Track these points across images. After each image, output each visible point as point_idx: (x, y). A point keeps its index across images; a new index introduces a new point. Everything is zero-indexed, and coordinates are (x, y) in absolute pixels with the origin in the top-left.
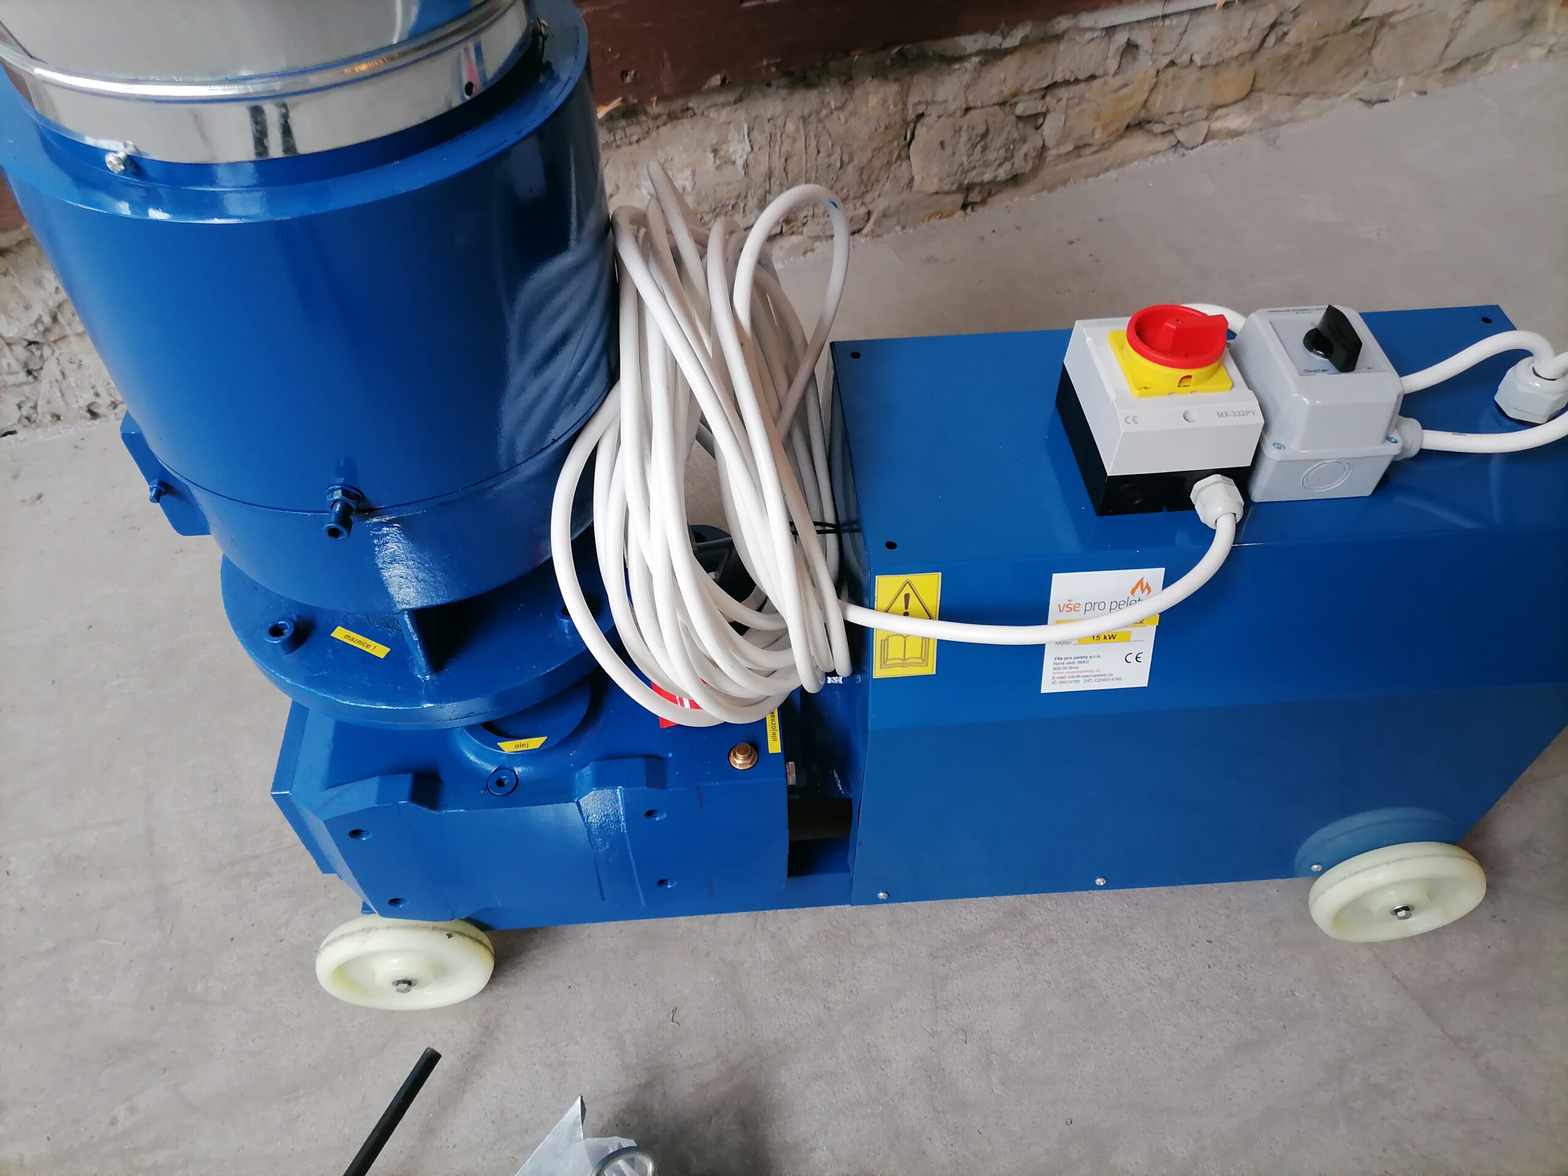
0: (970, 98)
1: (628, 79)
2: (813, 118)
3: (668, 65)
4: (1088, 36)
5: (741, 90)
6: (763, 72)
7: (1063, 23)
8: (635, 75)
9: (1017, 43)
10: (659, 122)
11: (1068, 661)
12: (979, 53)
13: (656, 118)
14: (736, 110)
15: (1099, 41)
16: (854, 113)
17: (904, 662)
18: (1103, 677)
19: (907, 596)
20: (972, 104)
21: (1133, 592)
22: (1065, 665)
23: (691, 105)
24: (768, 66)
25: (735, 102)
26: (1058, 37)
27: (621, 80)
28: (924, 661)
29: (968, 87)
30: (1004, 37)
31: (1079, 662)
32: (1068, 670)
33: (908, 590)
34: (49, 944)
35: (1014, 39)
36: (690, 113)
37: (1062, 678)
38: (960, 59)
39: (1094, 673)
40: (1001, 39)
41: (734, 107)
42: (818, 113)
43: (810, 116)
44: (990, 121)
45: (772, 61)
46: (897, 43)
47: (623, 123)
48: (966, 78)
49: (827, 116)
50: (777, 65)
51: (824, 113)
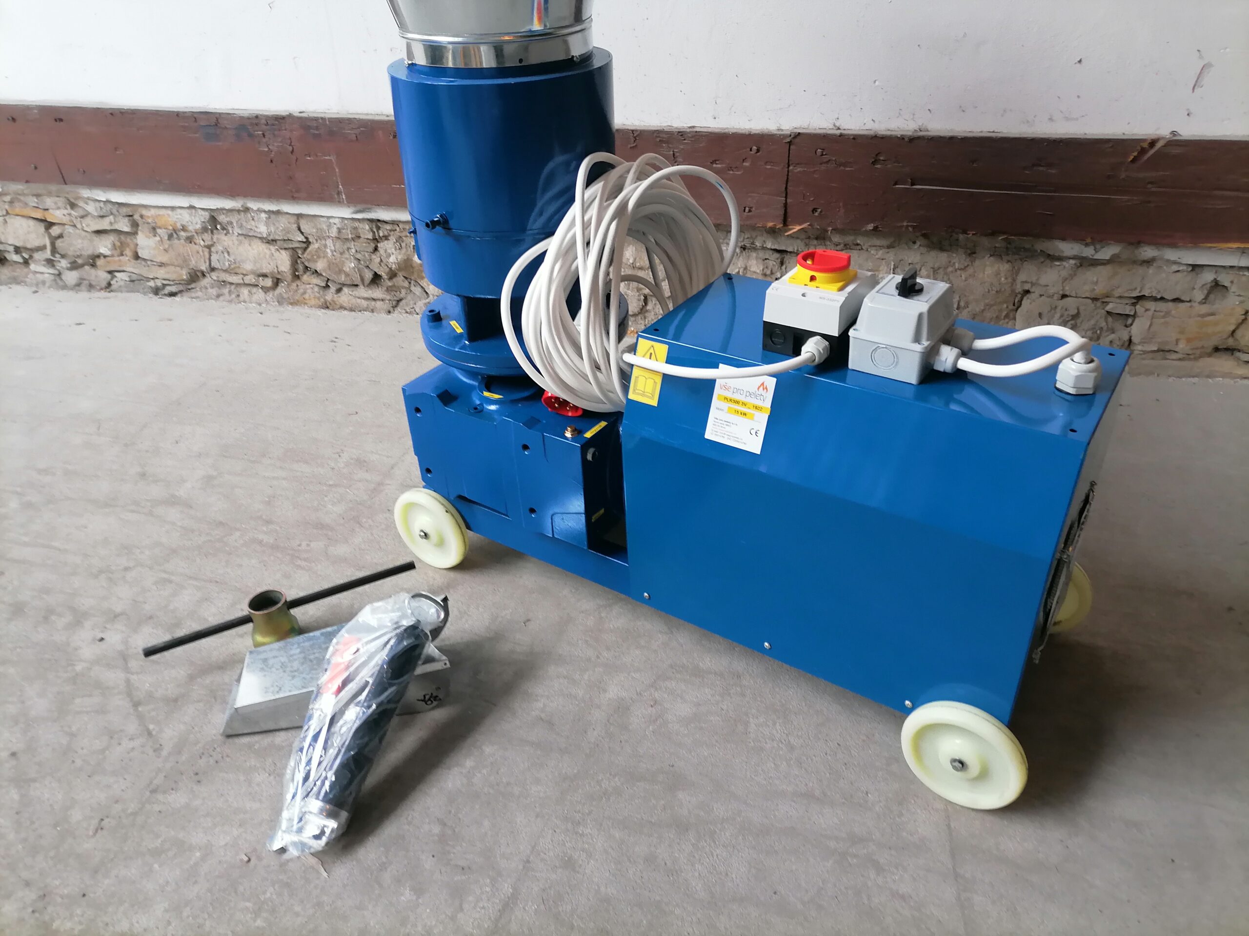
0: (1067, 288)
1: (816, 214)
2: (941, 271)
3: (842, 211)
4: (1175, 268)
5: (892, 240)
6: (904, 229)
7: (1148, 252)
8: (821, 212)
9: (1108, 258)
10: (839, 248)
11: (721, 422)
12: (1074, 258)
13: (837, 245)
14: (888, 252)
15: (1185, 273)
16: (972, 276)
17: (643, 394)
18: (737, 439)
19: (651, 354)
20: (1067, 293)
21: (758, 388)
22: (719, 424)
23: (858, 242)
24: (907, 226)
25: (889, 247)
26: (1148, 262)
27: (811, 213)
28: (652, 398)
29: (1065, 280)
30: (1096, 251)
31: (727, 425)
32: (720, 428)
33: (652, 351)
34: (331, 483)
35: (1106, 253)
36: (859, 247)
37: (716, 432)
38: (1060, 259)
39: (734, 435)
40: (1094, 252)
41: (887, 250)
42: (946, 268)
43: (939, 268)
44: (1082, 308)
45: (909, 224)
46: (1004, 233)
47: (815, 242)
48: (1064, 273)
49: (952, 272)
50: (914, 227)
51: (950, 269)
